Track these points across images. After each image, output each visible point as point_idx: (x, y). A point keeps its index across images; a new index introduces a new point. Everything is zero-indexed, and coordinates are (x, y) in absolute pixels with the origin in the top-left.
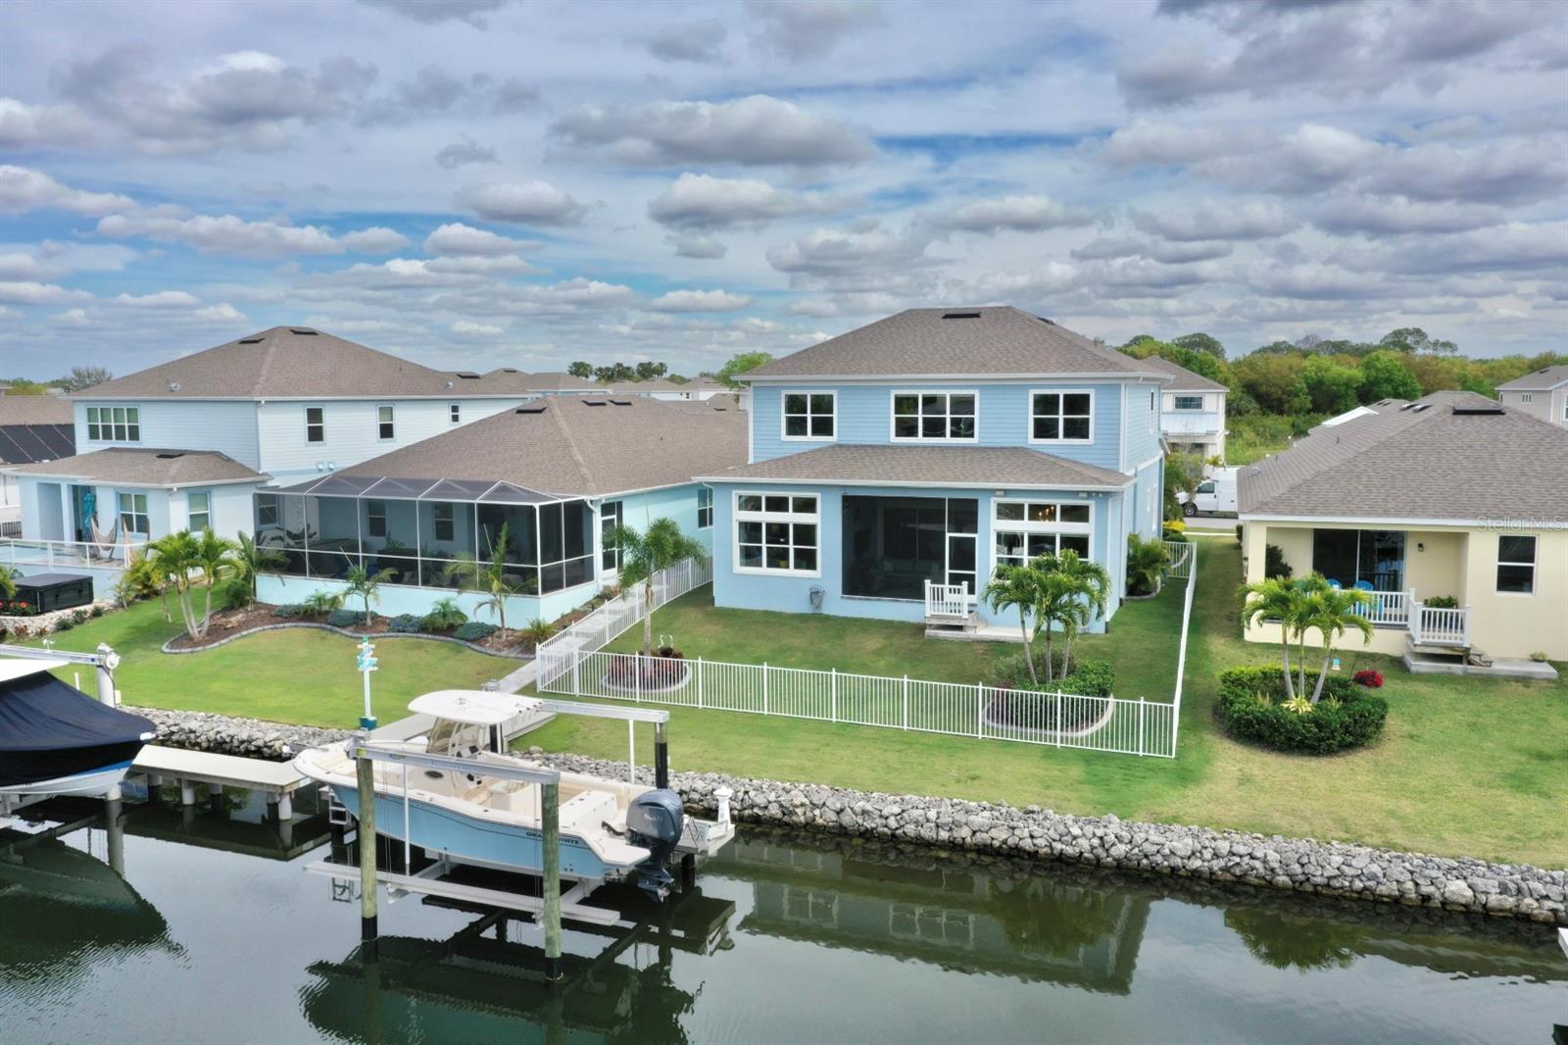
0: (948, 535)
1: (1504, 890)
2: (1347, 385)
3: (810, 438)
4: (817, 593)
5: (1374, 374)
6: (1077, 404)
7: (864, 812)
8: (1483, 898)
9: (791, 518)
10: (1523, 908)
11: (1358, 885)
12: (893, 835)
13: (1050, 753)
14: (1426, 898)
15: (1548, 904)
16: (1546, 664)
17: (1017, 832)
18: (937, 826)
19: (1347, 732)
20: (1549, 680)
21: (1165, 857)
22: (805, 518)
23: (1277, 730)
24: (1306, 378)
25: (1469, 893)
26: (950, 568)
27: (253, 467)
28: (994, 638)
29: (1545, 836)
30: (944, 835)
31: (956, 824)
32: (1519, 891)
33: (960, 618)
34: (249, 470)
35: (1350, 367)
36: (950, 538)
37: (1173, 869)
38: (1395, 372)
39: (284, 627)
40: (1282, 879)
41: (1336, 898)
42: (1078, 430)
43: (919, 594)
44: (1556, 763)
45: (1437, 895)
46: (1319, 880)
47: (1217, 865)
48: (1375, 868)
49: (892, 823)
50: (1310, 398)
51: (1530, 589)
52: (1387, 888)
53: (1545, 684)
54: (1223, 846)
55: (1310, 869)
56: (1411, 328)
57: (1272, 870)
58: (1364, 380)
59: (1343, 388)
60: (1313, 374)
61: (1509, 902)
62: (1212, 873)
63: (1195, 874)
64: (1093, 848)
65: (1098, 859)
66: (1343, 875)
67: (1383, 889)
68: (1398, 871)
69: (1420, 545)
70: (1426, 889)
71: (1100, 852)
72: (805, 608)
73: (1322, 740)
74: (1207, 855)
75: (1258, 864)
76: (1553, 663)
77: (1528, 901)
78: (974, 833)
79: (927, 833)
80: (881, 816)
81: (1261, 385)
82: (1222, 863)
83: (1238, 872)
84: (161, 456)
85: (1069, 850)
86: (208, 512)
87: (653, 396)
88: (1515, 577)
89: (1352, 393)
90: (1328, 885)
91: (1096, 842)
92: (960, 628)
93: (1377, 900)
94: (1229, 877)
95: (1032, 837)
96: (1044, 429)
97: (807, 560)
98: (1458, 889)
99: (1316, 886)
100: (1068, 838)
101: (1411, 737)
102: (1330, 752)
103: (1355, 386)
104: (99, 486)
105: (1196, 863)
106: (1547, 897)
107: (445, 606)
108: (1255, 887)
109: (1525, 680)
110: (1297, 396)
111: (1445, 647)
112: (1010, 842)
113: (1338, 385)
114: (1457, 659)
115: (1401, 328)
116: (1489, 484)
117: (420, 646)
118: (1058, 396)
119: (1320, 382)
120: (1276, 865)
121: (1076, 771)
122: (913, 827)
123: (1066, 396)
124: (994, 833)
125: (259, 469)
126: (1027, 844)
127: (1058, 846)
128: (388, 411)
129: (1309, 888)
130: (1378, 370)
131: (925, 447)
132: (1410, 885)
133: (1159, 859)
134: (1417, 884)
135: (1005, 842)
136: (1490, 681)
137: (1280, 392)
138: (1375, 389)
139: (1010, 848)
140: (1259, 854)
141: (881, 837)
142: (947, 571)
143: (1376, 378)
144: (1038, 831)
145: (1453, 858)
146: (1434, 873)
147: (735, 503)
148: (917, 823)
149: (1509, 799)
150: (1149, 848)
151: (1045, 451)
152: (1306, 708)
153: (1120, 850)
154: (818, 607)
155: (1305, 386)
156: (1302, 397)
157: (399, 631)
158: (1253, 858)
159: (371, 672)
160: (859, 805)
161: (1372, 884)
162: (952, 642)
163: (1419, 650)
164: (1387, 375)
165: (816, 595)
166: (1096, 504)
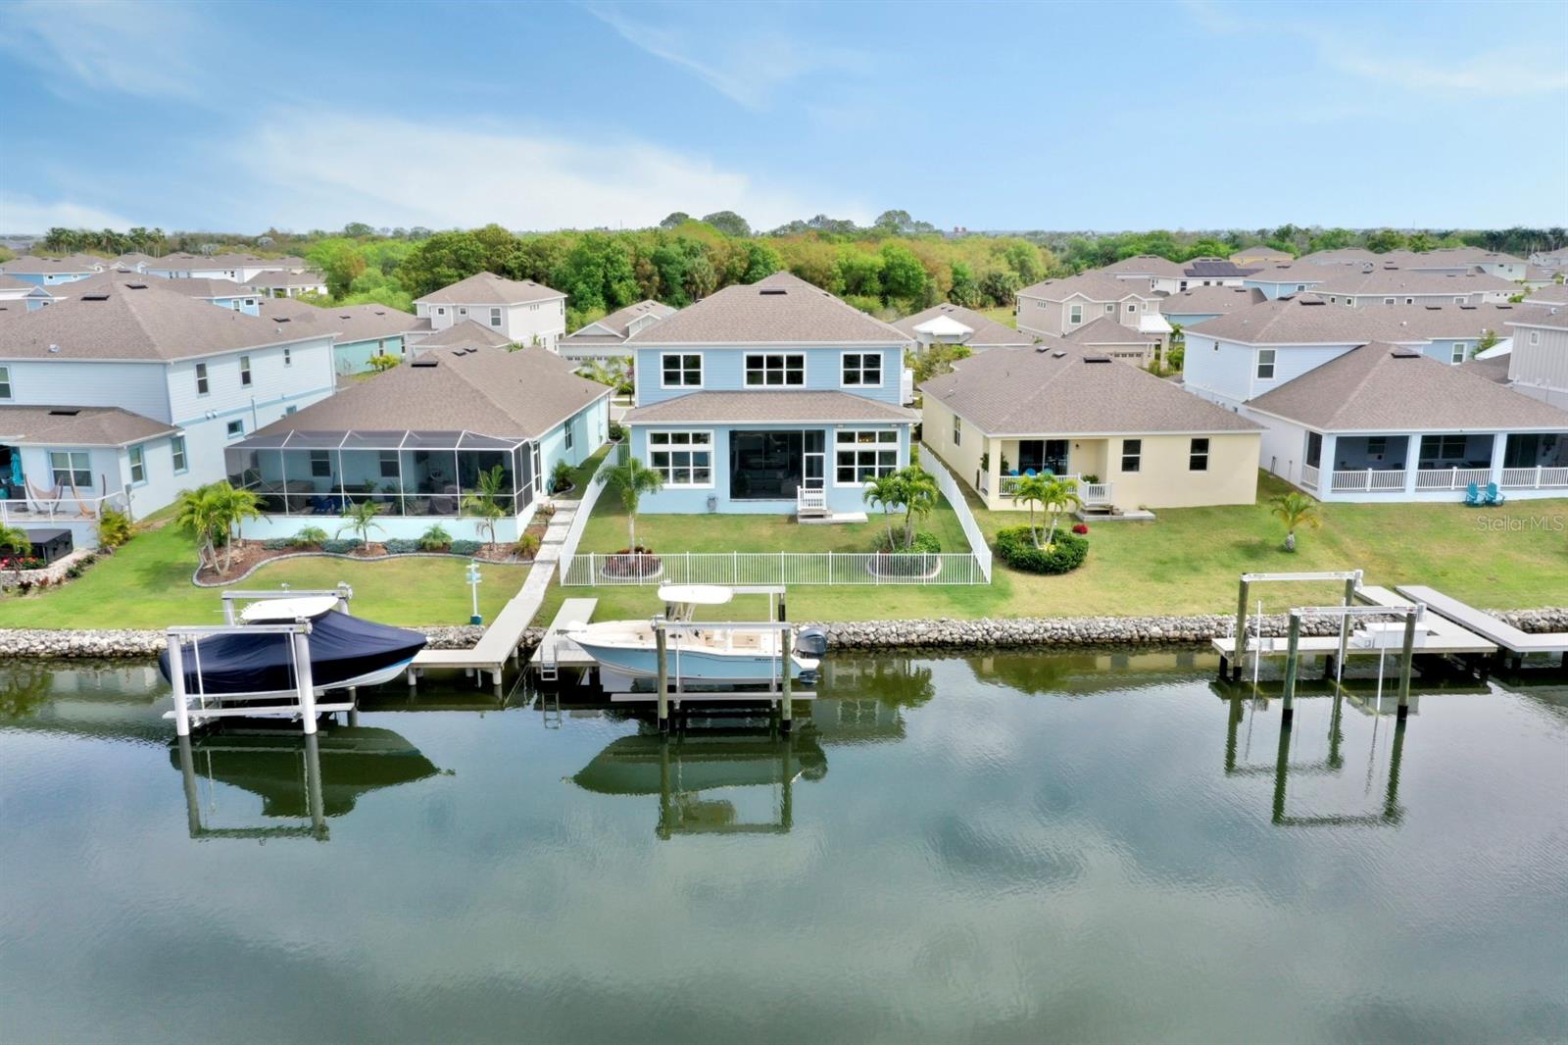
0: (805, 455)
1: (1176, 628)
2: (871, 270)
3: (683, 387)
4: (714, 499)
5: (891, 261)
6: (873, 360)
7: (855, 633)
8: (1167, 634)
9: (691, 448)
10: (1184, 636)
11: (1113, 635)
12: (872, 644)
13: (922, 589)
14: (1142, 638)
15: (1194, 632)
16: (1147, 512)
17: (943, 633)
18: (898, 635)
19: (1074, 560)
20: (1152, 520)
21: (1020, 635)
22: (700, 447)
23: (1040, 563)
24: (840, 265)
25: (1161, 632)
26: (807, 476)
27: (165, 421)
28: (842, 521)
29: (1180, 602)
30: (902, 640)
31: (909, 633)
32: (1182, 628)
33: (821, 510)
34: (166, 426)
35: (872, 254)
36: (807, 457)
37: (1025, 641)
38: (907, 259)
39: (288, 558)
40: (1077, 638)
41: (1103, 644)
42: (873, 377)
43: (793, 495)
44: (1170, 565)
45: (1147, 635)
46: (1095, 636)
47: (1046, 635)
48: (1120, 626)
49: (872, 637)
50: (844, 281)
51: (1138, 469)
52: (1125, 635)
53: (1149, 522)
54: (1049, 625)
55: (1091, 631)
56: (898, 210)
57: (1073, 634)
58: (884, 266)
59: (869, 273)
60: (844, 260)
61: (1177, 634)
62: (1044, 640)
63: (1036, 642)
64: (983, 635)
65: (986, 641)
66: (1105, 632)
67: (1123, 636)
68: (1130, 626)
69: (1077, 446)
70: (1143, 633)
71: (987, 637)
72: (704, 510)
73: (1062, 566)
74: (1042, 631)
75: (1066, 632)
76: (1150, 510)
77: (1186, 632)
78: (919, 636)
79: (893, 640)
80: (865, 634)
81: (806, 270)
82: (1049, 634)
83: (1056, 637)
84: (53, 413)
85: (971, 639)
86: (141, 464)
87: (196, 275)
88: (1130, 464)
89: (875, 276)
90: (1098, 638)
91: (985, 632)
92: (821, 516)
93: (1121, 642)
94: (1052, 641)
95: (951, 634)
96: (851, 378)
97: (703, 475)
98: (1156, 631)
99: (1092, 639)
100: (970, 632)
101: (1099, 559)
102: (1066, 571)
103: (877, 270)
104: (23, 447)
105: (1036, 636)
106: (1194, 629)
107: (435, 530)
108: (1066, 644)
109: (1140, 521)
110: (834, 279)
111: (1101, 506)
112: (939, 639)
113: (865, 270)
114: (1106, 512)
115: (891, 210)
116: (1115, 409)
117: (430, 563)
118: (859, 356)
119: (850, 267)
120: (1074, 631)
121: (944, 597)
122: (884, 638)
123: (865, 356)
124: (930, 635)
125: (171, 422)
126: (948, 639)
127: (965, 637)
128: (245, 360)
129: (1090, 641)
130: (893, 257)
131: (770, 392)
132: (1135, 632)
133: (1017, 636)
134: (1138, 631)
135: (936, 639)
136: (1125, 522)
137: (821, 277)
138: (892, 273)
139: (939, 642)
140: (1066, 627)
141: (865, 646)
142: (805, 479)
143: (892, 263)
144: (954, 631)
145: (1149, 617)
146: (1146, 625)
147: (648, 439)
148: (887, 635)
149: (1156, 586)
150: (1012, 631)
151: (853, 393)
152: (1052, 549)
153: (997, 635)
154: (714, 509)
155: (839, 271)
156: (838, 280)
157: (399, 552)
158: (1063, 629)
159: (477, 584)
160: (851, 630)
161: (1119, 634)
162: (817, 525)
163: (1088, 509)
164: (900, 261)
165: (712, 500)
166: (902, 431)
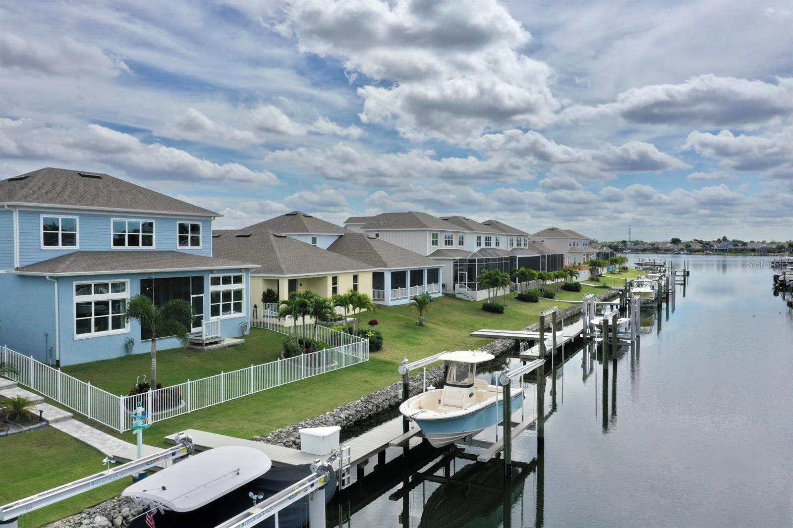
0: (192, 296)
3: (60, 247)
4: (129, 342)
9: (106, 297)
22: (118, 295)
28: (232, 344)
33: (218, 337)
72: (122, 353)
118: (188, 225)
123: (191, 225)
147: (74, 290)
151: (186, 252)
154: (130, 351)
166: (246, 275)
